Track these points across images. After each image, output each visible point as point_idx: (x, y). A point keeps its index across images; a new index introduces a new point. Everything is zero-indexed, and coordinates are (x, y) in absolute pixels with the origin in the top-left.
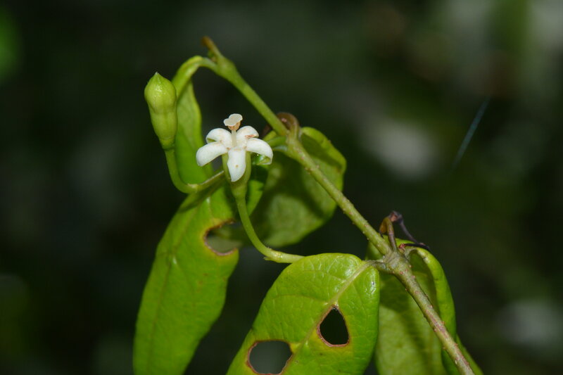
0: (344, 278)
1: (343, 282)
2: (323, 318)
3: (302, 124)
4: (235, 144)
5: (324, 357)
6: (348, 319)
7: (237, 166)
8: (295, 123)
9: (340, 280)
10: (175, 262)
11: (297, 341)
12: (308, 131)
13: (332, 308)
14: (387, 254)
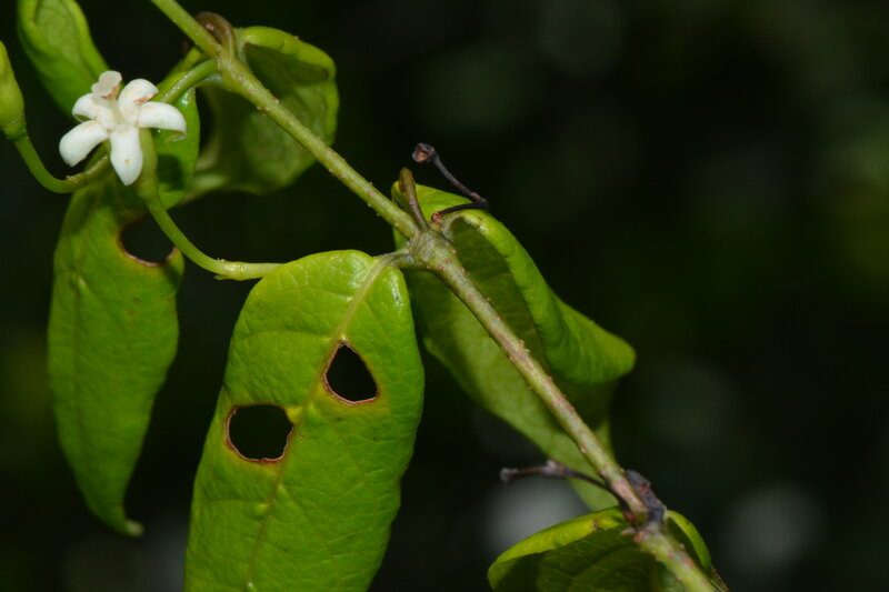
0: (348, 292)
1: (349, 299)
2: (329, 362)
5: (345, 423)
6: (369, 359)
7: (127, 161)
9: (342, 297)
10: (82, 283)
11: (295, 403)
12: (254, 36)
13: (338, 346)
14: (413, 236)
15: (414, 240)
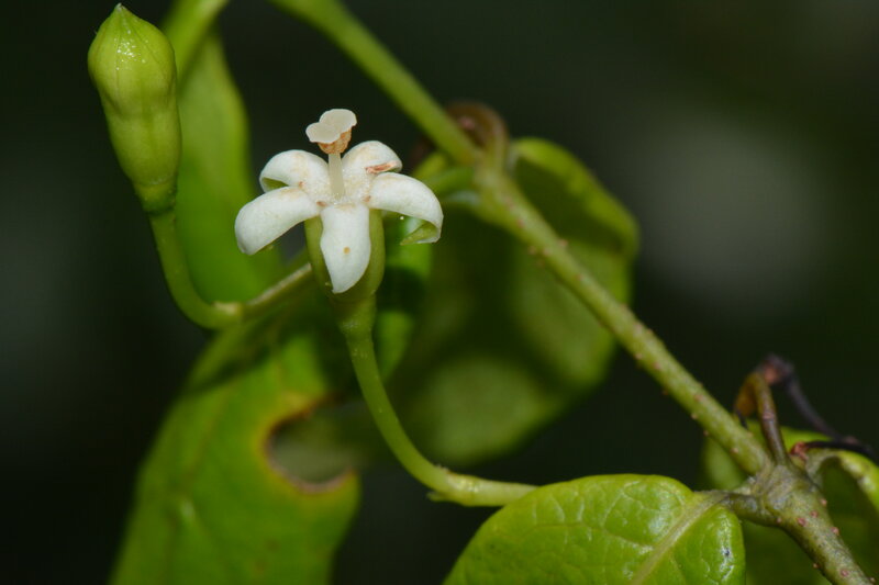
0: (646, 539)
1: (646, 550)
3: (517, 131)
4: (338, 190)
7: (347, 250)
8: (498, 129)
9: (634, 545)
10: (187, 512)
12: (534, 151)
14: (760, 470)
15: (762, 476)
